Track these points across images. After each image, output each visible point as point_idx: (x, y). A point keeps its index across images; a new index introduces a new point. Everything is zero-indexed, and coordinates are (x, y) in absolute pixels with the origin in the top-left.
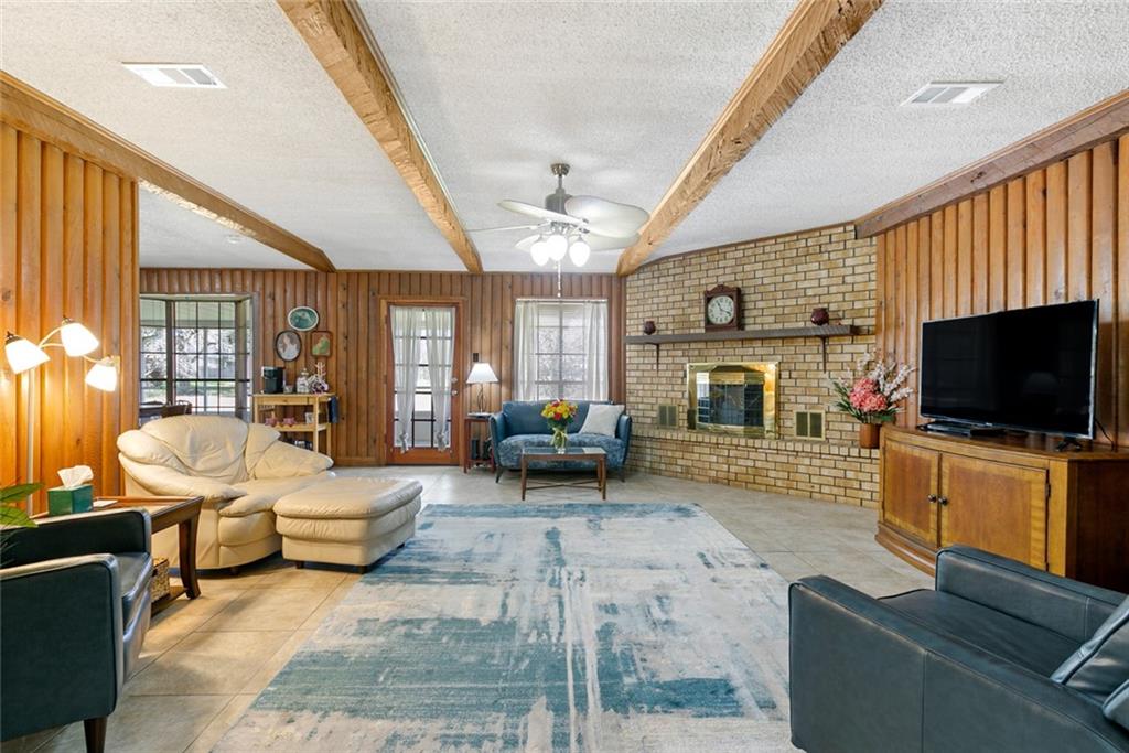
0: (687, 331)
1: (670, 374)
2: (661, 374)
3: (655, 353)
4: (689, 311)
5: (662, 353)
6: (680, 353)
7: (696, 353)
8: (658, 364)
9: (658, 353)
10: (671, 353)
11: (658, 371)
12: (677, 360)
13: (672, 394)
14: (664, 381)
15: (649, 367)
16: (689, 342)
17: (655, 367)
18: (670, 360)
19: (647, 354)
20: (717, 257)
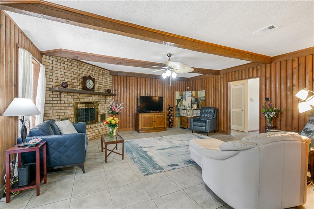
0: (73, 88)
1: (66, 105)
2: (62, 105)
3: (59, 96)
4: (73, 81)
5: (62, 96)
6: (70, 97)
7: (76, 97)
8: (60, 101)
9: (60, 96)
10: (66, 96)
11: (60, 104)
12: (69, 99)
13: (67, 114)
14: (63, 108)
15: (56, 102)
16: (74, 93)
17: (59, 102)
18: (66, 99)
19: (55, 96)
20: (83, 65)
